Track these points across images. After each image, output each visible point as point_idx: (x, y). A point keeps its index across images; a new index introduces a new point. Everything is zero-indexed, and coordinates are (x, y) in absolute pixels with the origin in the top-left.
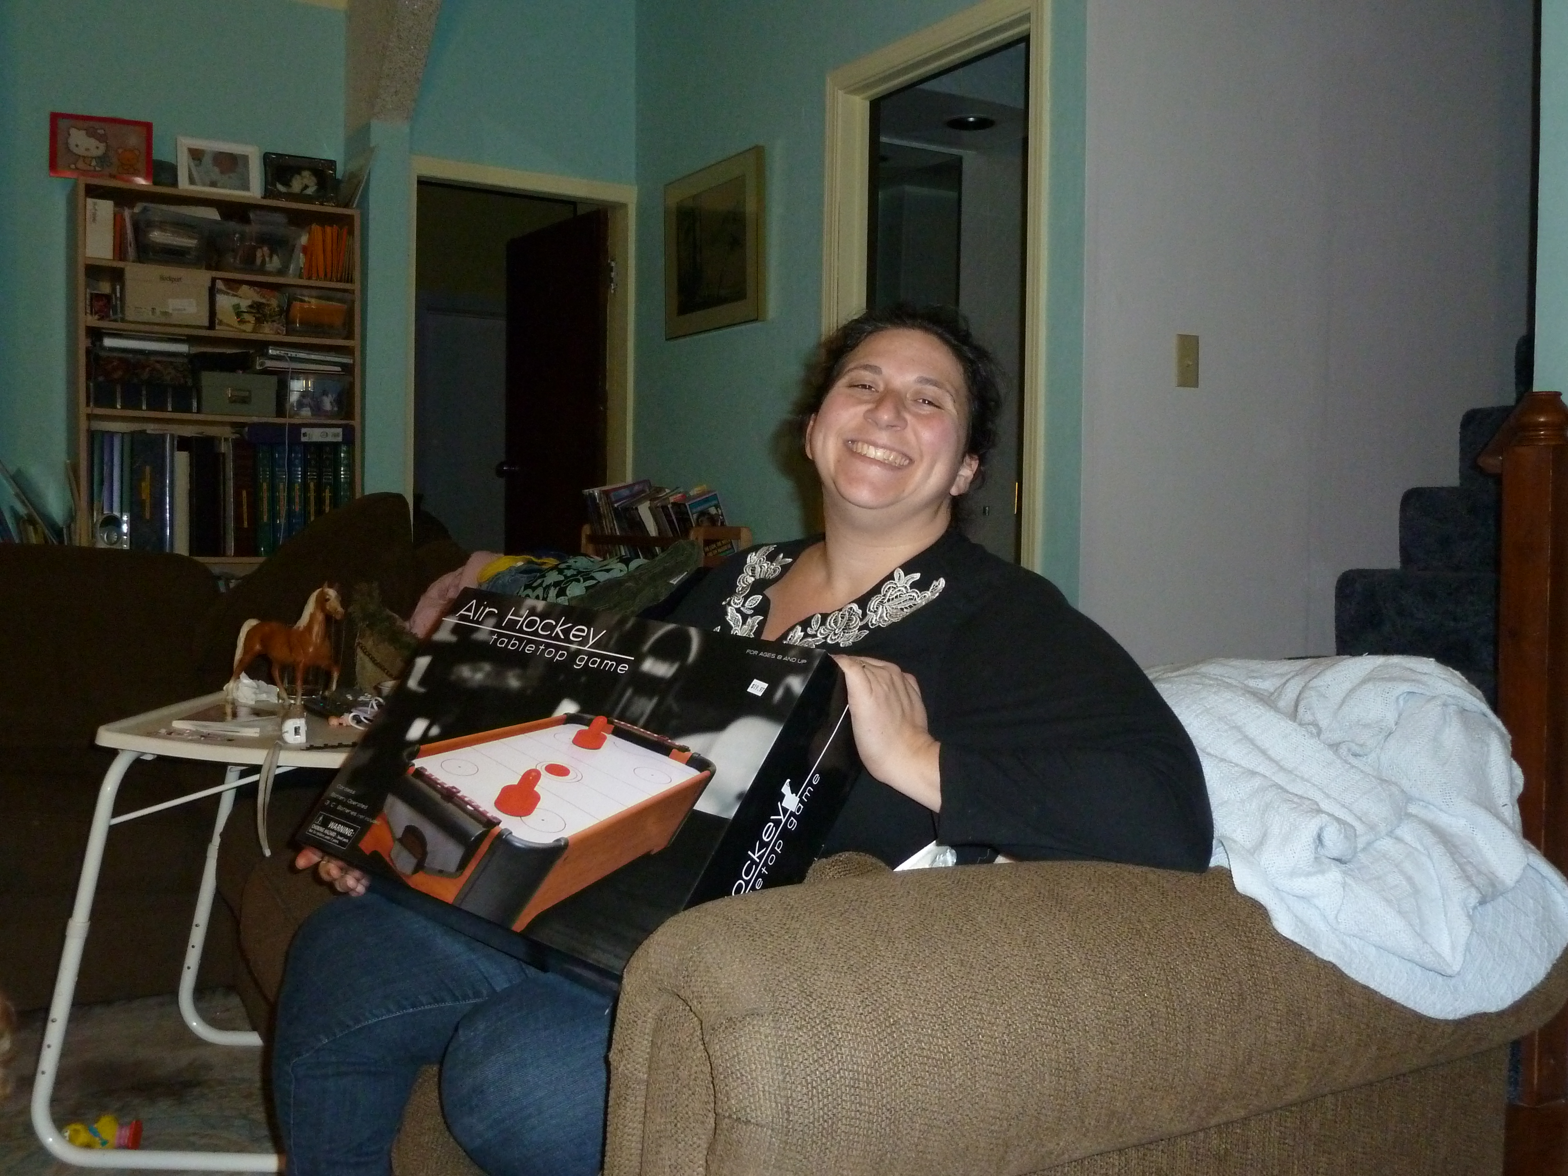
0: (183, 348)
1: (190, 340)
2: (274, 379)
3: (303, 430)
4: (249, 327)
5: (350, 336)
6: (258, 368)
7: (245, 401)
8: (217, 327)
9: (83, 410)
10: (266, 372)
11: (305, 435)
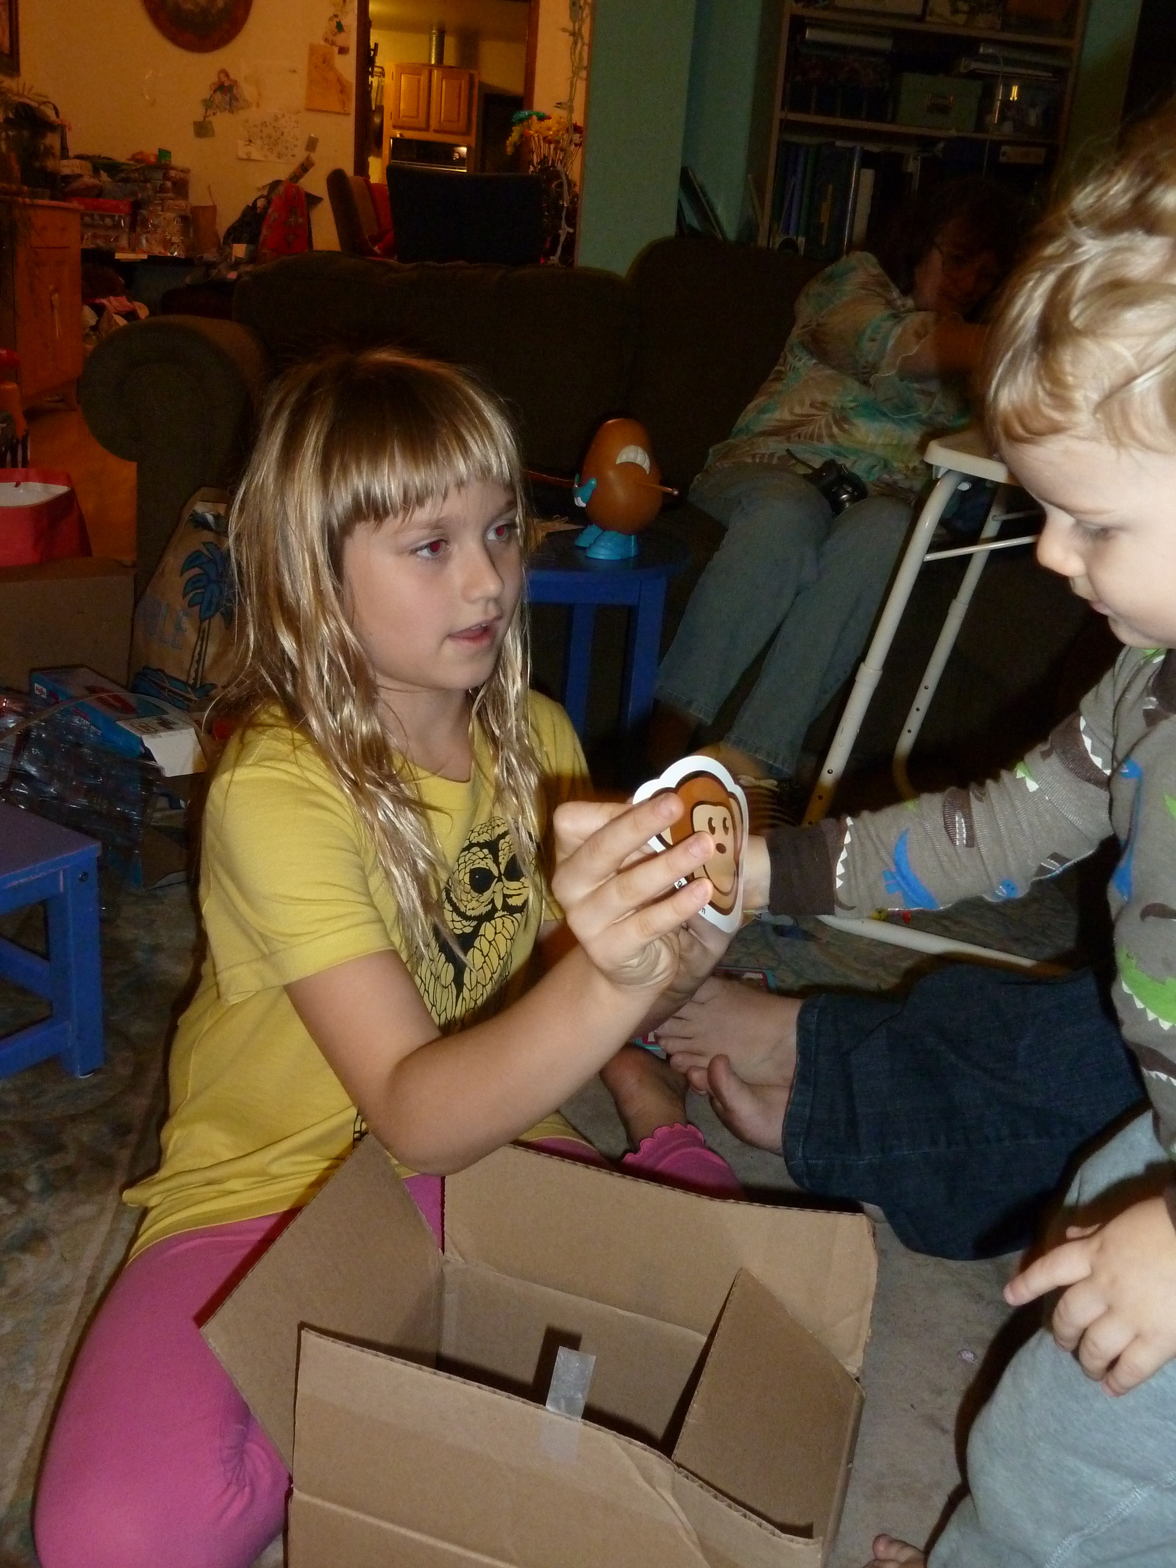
0: (885, 44)
1: (896, 34)
2: (976, 87)
3: (1004, 148)
4: (961, 19)
5: (1069, 34)
6: (962, 70)
7: (944, 110)
8: (928, 18)
9: (778, 114)
10: (973, 75)
11: (1004, 154)
